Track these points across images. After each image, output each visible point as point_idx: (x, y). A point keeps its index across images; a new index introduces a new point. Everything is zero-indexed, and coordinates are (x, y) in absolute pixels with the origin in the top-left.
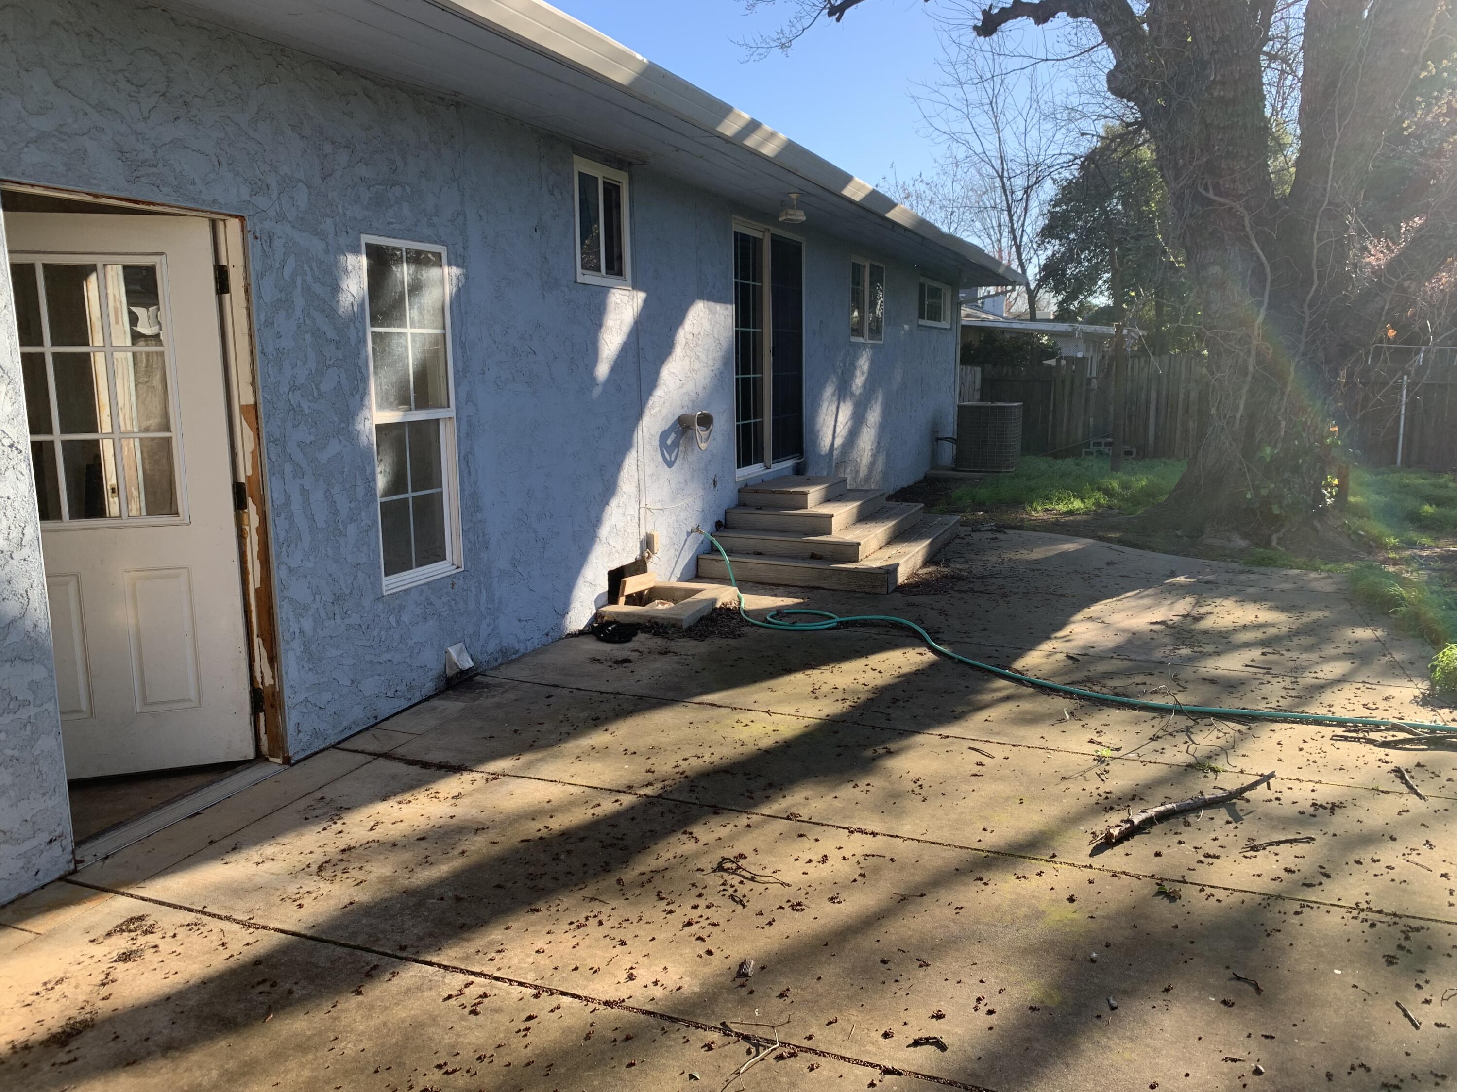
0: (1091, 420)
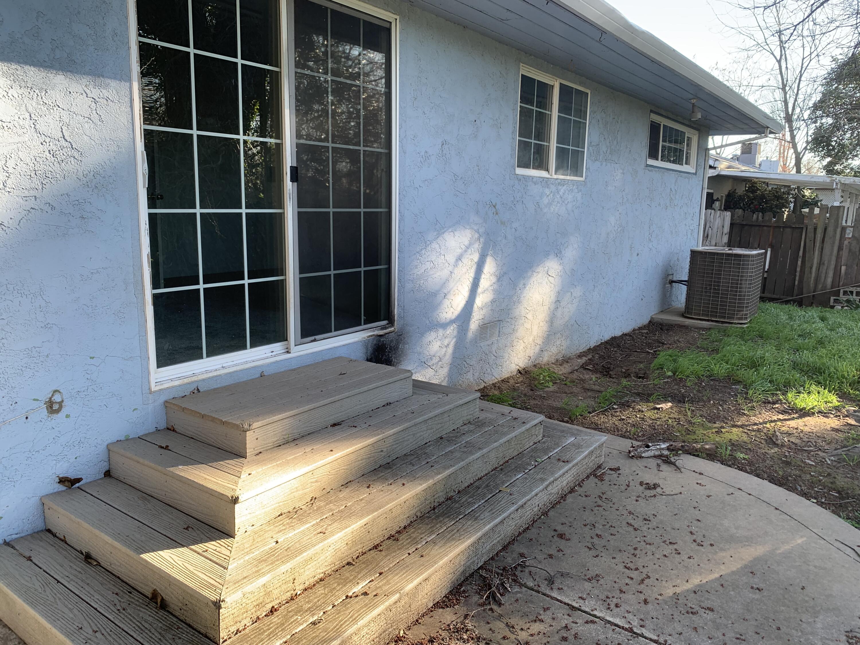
0: (843, 268)
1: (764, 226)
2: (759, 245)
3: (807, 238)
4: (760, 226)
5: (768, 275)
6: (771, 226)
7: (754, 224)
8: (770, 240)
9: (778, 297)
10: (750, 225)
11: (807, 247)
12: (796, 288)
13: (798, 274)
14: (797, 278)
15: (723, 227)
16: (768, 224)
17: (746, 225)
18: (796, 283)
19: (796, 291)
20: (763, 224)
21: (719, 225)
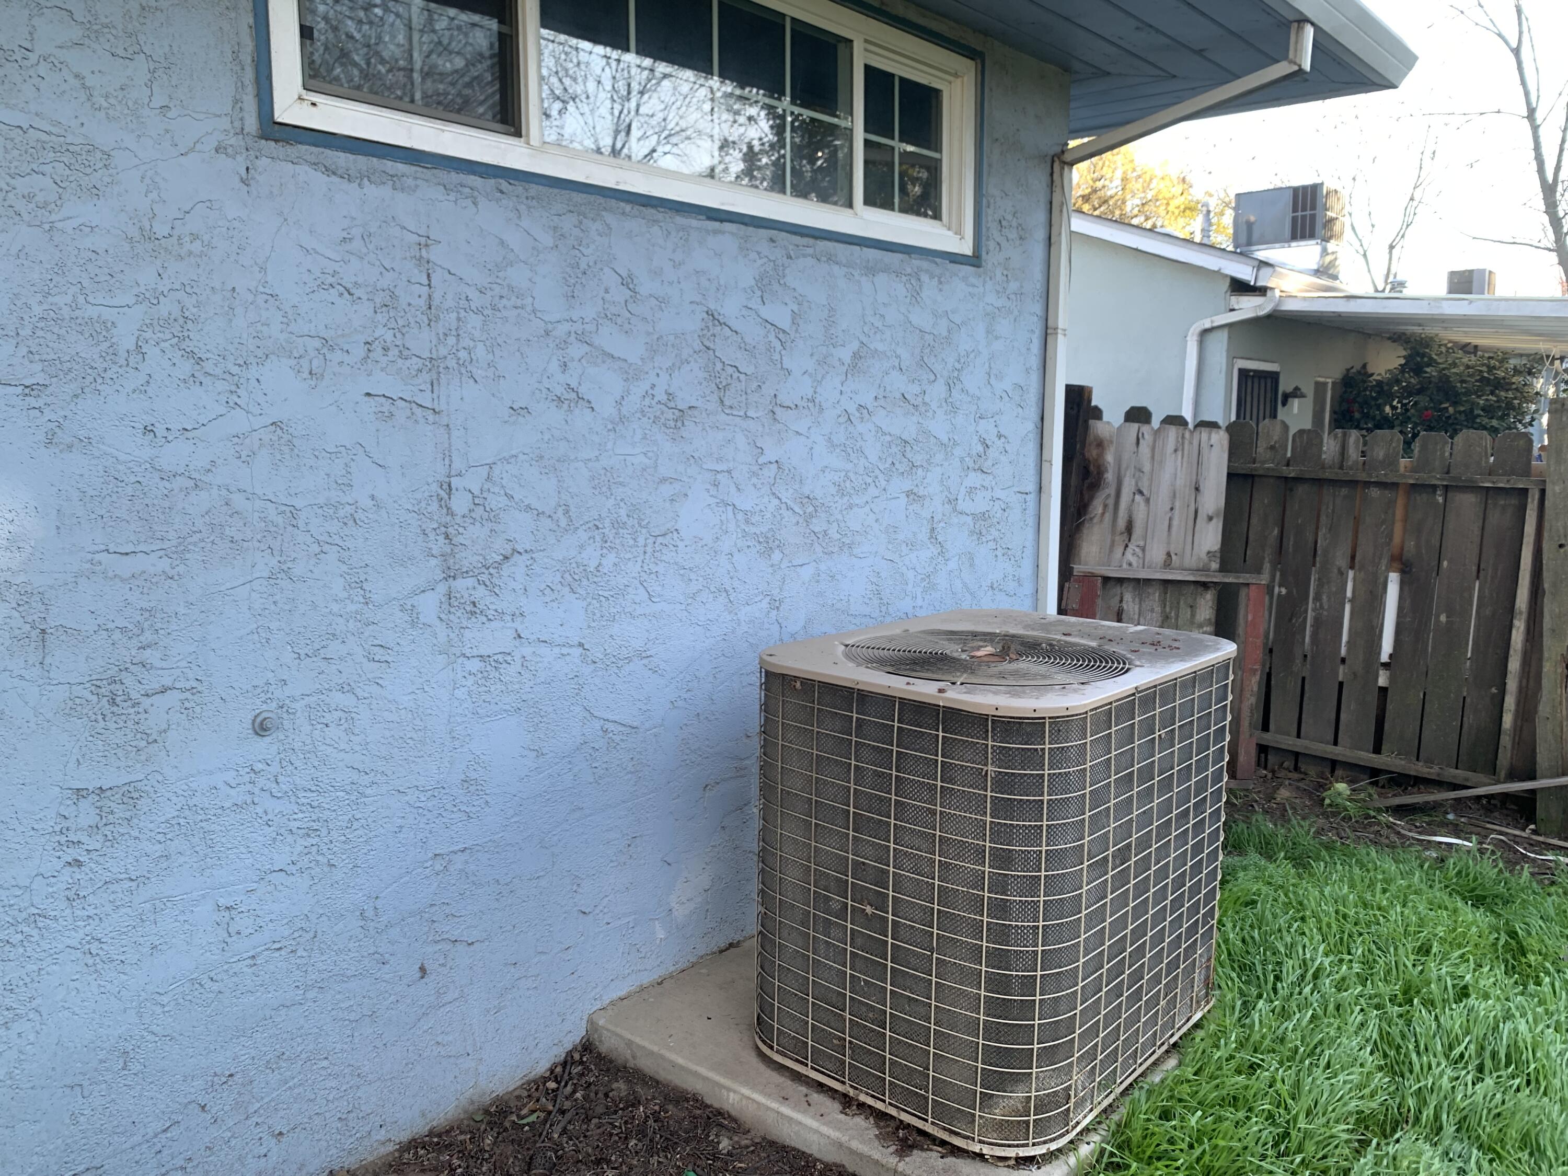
1: (1367, 484)
2: (1353, 558)
3: (1546, 535)
4: (1352, 483)
5: (1392, 679)
6: (1395, 486)
7: (1327, 475)
8: (1397, 539)
9: (1431, 772)
10: (1314, 481)
11: (1547, 576)
12: (1506, 740)
13: (1512, 685)
14: (1510, 702)
15: (1197, 489)
16: (1382, 474)
17: (1298, 480)
18: (1508, 720)
19: (1505, 758)
20: (1363, 477)
21: (1180, 482)
